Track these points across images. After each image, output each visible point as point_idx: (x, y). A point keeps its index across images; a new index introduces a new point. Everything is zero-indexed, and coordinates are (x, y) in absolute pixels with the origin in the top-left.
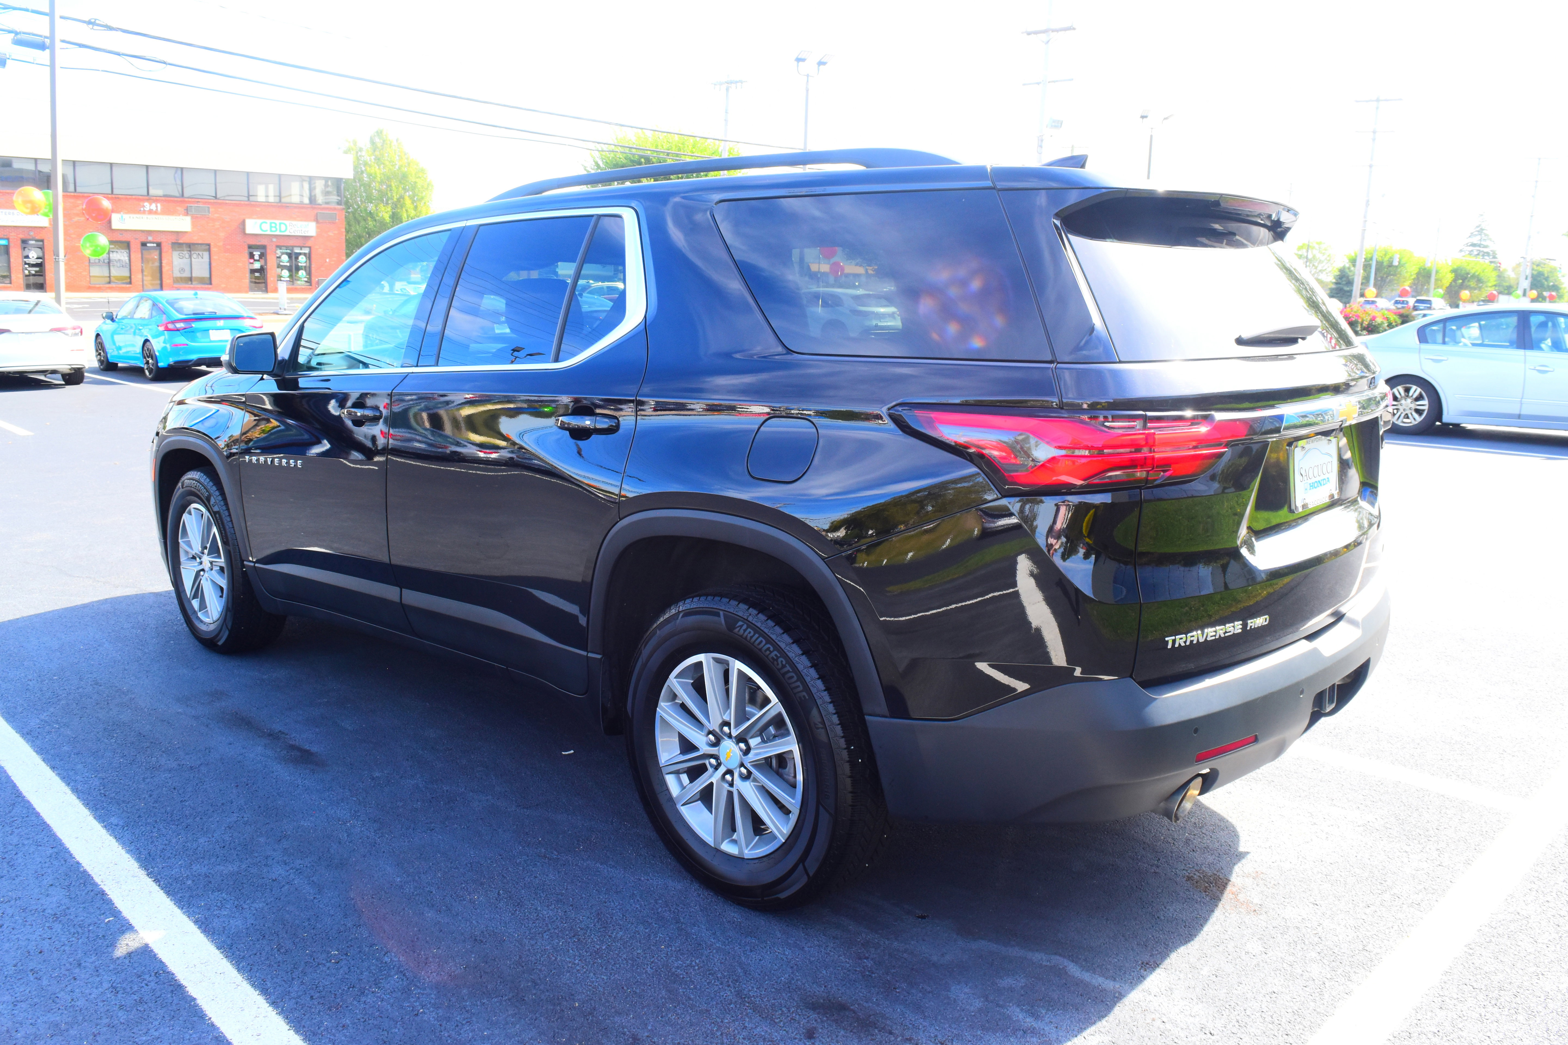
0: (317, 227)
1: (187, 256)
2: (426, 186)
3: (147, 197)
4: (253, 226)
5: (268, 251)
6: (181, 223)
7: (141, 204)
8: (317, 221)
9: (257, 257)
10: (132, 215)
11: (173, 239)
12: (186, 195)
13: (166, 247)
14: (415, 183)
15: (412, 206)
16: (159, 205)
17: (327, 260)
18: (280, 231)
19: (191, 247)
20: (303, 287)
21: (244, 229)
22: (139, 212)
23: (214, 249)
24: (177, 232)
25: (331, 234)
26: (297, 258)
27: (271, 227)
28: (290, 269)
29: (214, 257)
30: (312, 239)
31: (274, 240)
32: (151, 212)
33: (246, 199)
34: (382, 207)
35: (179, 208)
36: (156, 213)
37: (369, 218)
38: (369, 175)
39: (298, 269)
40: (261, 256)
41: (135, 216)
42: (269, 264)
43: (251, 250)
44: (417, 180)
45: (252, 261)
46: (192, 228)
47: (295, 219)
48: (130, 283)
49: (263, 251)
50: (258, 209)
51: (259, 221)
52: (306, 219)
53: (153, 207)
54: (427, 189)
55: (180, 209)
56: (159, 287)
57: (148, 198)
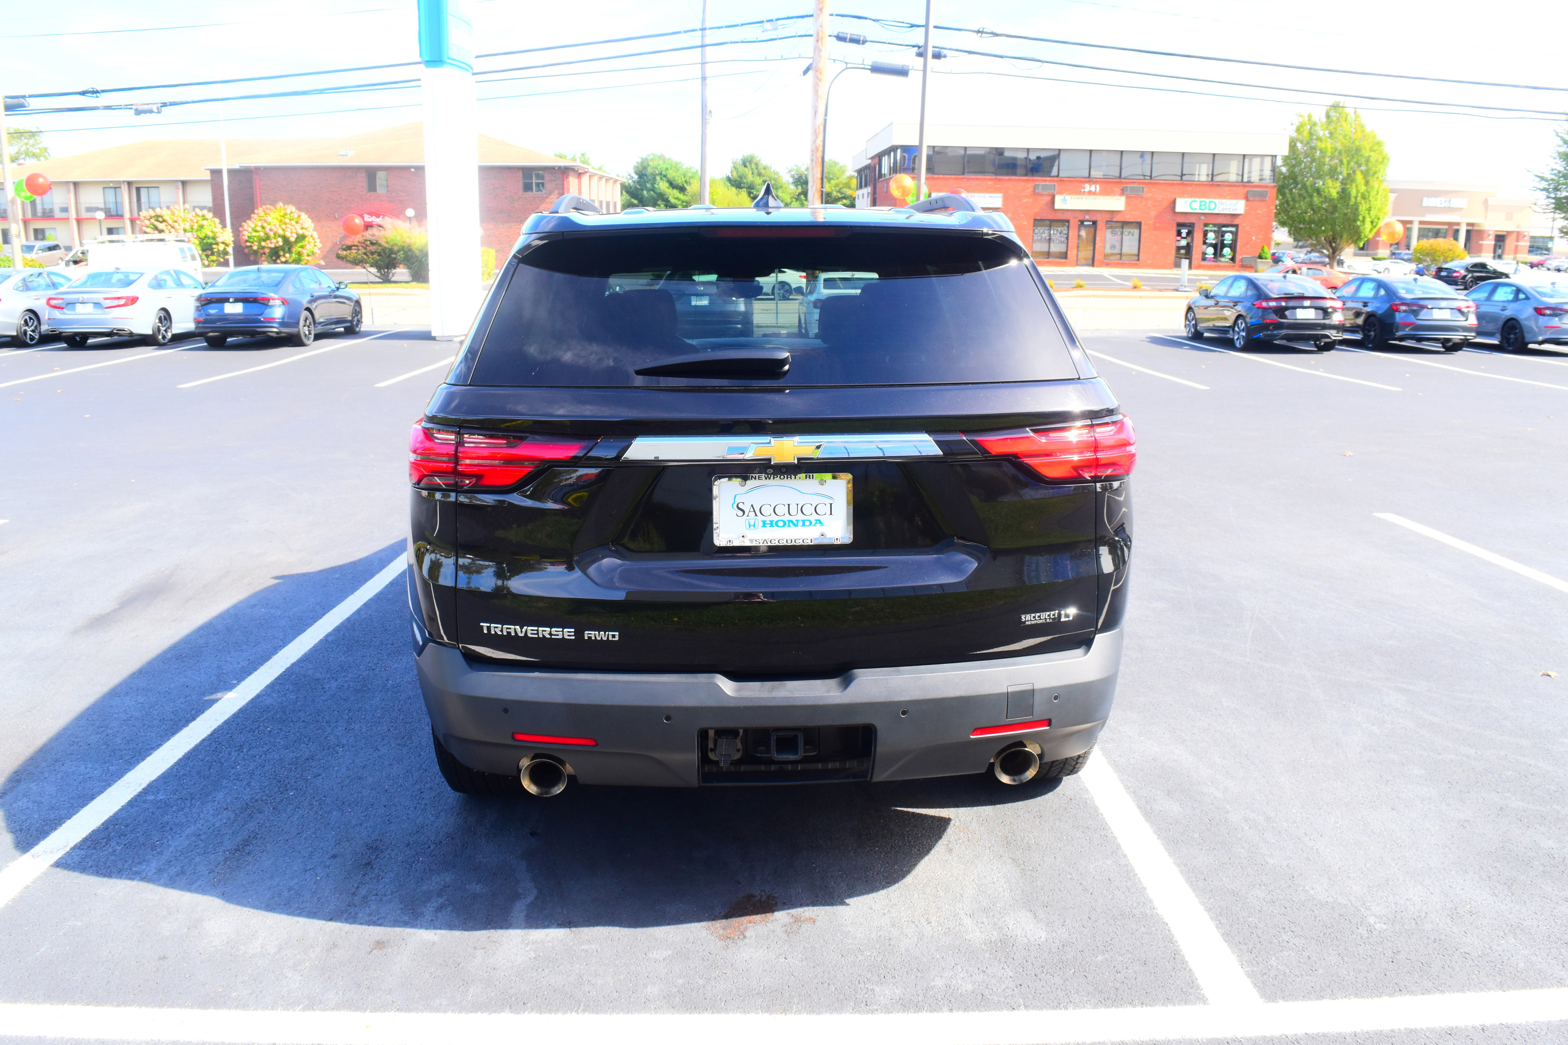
0: (1246, 206)
1: (1119, 233)
2: (1380, 160)
3: (1087, 180)
4: (1183, 205)
5: (1196, 229)
6: (1116, 203)
7: (1083, 185)
8: (1247, 199)
9: (1184, 235)
10: (1073, 196)
11: (1107, 217)
12: (1123, 176)
13: (1100, 225)
14: (1370, 156)
15: (1363, 182)
16: (1098, 186)
17: (1254, 238)
18: (1209, 209)
19: (1125, 224)
20: (1227, 264)
21: (1174, 208)
22: (1080, 193)
23: (1144, 227)
24: (1112, 212)
25: (1259, 212)
26: (1223, 236)
27: (1201, 205)
28: (1215, 246)
29: (1143, 235)
30: (1241, 217)
31: (1202, 218)
32: (1090, 193)
33: (1179, 178)
34: (1330, 182)
35: (1116, 189)
36: (1094, 193)
37: (1315, 194)
38: (1321, 151)
39: (1223, 246)
40: (1188, 234)
41: (1075, 197)
42: (1195, 242)
43: (1179, 228)
44: (1372, 154)
45: (1179, 238)
46: (1126, 207)
47: (1224, 197)
48: (1066, 258)
49: (1190, 228)
50: (1190, 188)
51: (1190, 200)
52: (1235, 197)
53: (1093, 188)
54: (1382, 162)
55: (1117, 190)
56: (1090, 262)
57: (1089, 179)
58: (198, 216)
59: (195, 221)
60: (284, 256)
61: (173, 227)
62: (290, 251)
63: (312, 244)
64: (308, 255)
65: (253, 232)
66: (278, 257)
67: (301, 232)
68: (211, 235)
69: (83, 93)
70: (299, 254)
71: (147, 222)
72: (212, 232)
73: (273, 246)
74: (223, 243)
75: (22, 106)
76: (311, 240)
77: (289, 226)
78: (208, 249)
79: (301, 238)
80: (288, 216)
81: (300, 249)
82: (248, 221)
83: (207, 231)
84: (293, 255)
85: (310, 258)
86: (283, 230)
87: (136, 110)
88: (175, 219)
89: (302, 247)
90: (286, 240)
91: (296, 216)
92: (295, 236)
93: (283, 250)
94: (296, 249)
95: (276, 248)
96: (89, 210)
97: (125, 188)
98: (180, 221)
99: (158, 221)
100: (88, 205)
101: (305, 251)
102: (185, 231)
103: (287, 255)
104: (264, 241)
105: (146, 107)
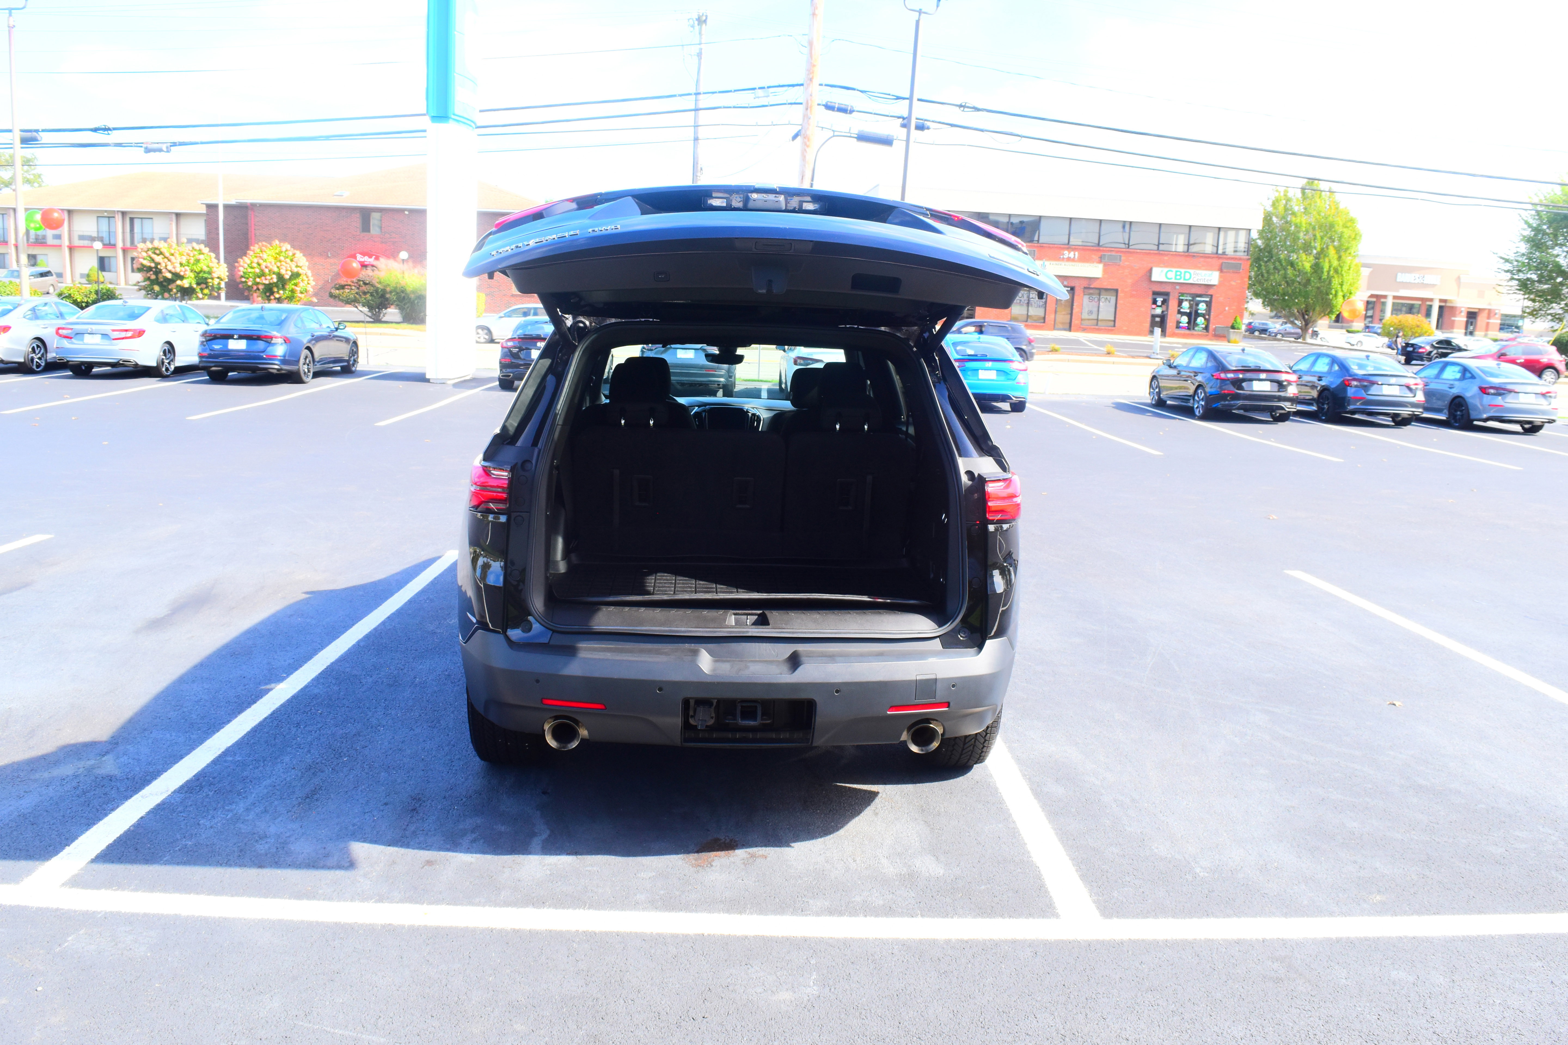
0: (1220, 277)
1: (1096, 299)
2: (1353, 236)
3: (1067, 246)
4: (1159, 274)
5: (1171, 297)
6: (1094, 270)
7: (1062, 252)
8: (1221, 270)
9: (1159, 303)
10: (1052, 262)
11: (1085, 284)
12: (1101, 244)
13: (1078, 291)
14: (1342, 233)
15: (1336, 256)
16: (1077, 253)
17: (1227, 308)
18: (1184, 279)
19: (1100, 291)
20: (1200, 333)
21: (1150, 276)
22: (1059, 259)
23: (1120, 294)
24: (1090, 278)
25: (1233, 283)
26: (1197, 305)
27: (1176, 275)
28: (1189, 315)
29: (1119, 302)
30: (1215, 287)
31: (1178, 287)
32: (1069, 259)
33: (1156, 248)
34: (1304, 256)
35: (1093, 256)
36: (1073, 260)
37: (1289, 267)
38: (1296, 226)
39: (1197, 315)
40: (1164, 302)
41: (1054, 263)
42: (1169, 311)
43: (1155, 297)
44: (1345, 230)
45: (1154, 306)
46: (1103, 275)
47: (1200, 268)
48: (1044, 322)
49: (1166, 297)
50: (1166, 258)
51: (1166, 270)
52: (1210, 268)
53: (1072, 255)
54: (1355, 239)
55: (1095, 257)
56: (1067, 326)
57: (1068, 246)
58: (196, 250)
59: (192, 255)
60: (278, 292)
61: (169, 260)
62: (284, 288)
63: (306, 282)
64: (301, 293)
65: (248, 268)
66: (272, 293)
67: (295, 270)
68: (207, 269)
69: (95, 130)
70: (293, 291)
71: (144, 254)
72: (208, 266)
73: (267, 282)
74: (218, 278)
75: (35, 139)
76: (305, 277)
77: (283, 263)
78: (202, 283)
79: (295, 275)
80: (283, 254)
81: (293, 287)
82: (244, 257)
83: (203, 266)
84: (287, 292)
85: (302, 296)
86: (278, 267)
87: (146, 148)
88: (173, 251)
89: (296, 285)
90: (280, 277)
91: (291, 254)
92: (290, 273)
93: (277, 286)
94: (290, 286)
95: (270, 284)
96: (82, 238)
97: (119, 218)
98: (177, 255)
99: (155, 253)
100: (81, 234)
101: (298, 289)
102: (181, 264)
103: (281, 292)
104: (259, 277)
105: (156, 146)
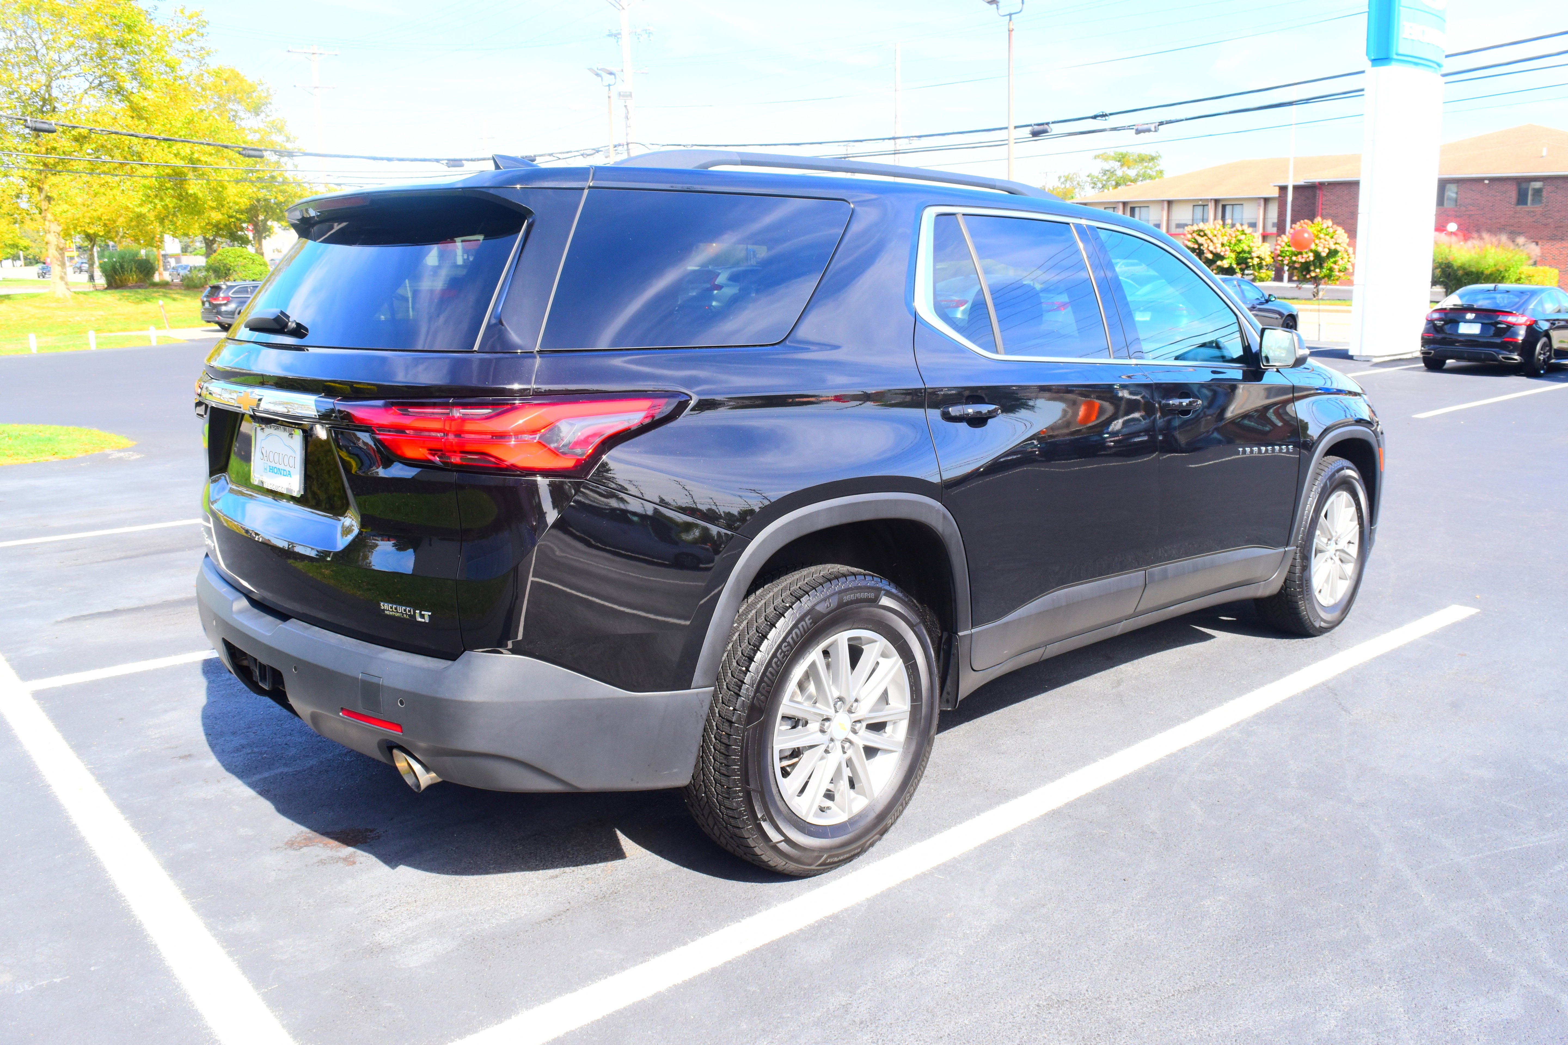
58: (1238, 231)
59: (1234, 235)
60: (1314, 271)
61: (1212, 241)
62: (1321, 267)
63: (1346, 260)
64: (1340, 271)
65: (1286, 247)
66: (1309, 272)
67: (1333, 247)
68: (1247, 249)
69: (1095, 117)
70: (1331, 270)
71: (1189, 236)
72: (1249, 246)
73: (1303, 260)
74: (1258, 257)
75: (1045, 131)
76: (1345, 256)
77: (1322, 241)
78: (1242, 263)
79: (1333, 253)
80: (1324, 231)
81: (1332, 265)
82: (1283, 236)
83: (1244, 246)
84: (1324, 270)
85: (1342, 274)
86: (1317, 245)
87: (1137, 130)
88: (1215, 232)
89: (1335, 262)
90: (1317, 255)
91: (1331, 230)
92: (1327, 251)
93: (1314, 265)
94: (1329, 264)
95: (1306, 262)
96: (1179, 226)
97: (1211, 206)
98: (1219, 236)
99: (1199, 235)
100: (1178, 222)
101: (1336, 267)
102: (1223, 245)
103: (1318, 270)
104: (1296, 255)
105: (1145, 127)
